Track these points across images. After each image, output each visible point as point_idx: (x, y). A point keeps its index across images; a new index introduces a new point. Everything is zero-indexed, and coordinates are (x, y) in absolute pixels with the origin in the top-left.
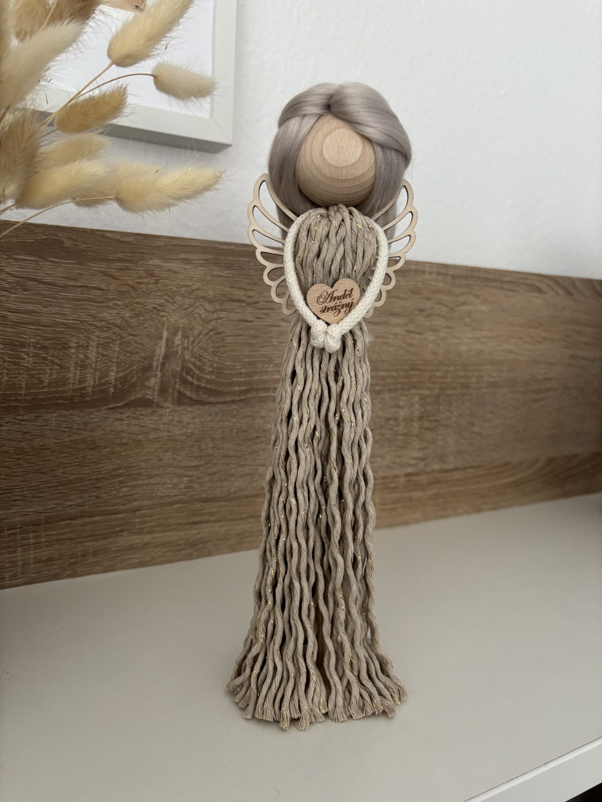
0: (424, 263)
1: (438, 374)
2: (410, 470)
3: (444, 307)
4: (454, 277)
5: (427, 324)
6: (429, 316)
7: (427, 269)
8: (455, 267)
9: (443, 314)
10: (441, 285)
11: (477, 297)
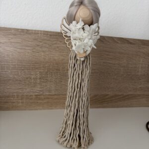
0: (38, 31)
1: (46, 65)
2: (37, 94)
5: (41, 50)
6: (41, 47)
7: (39, 32)
8: (51, 32)
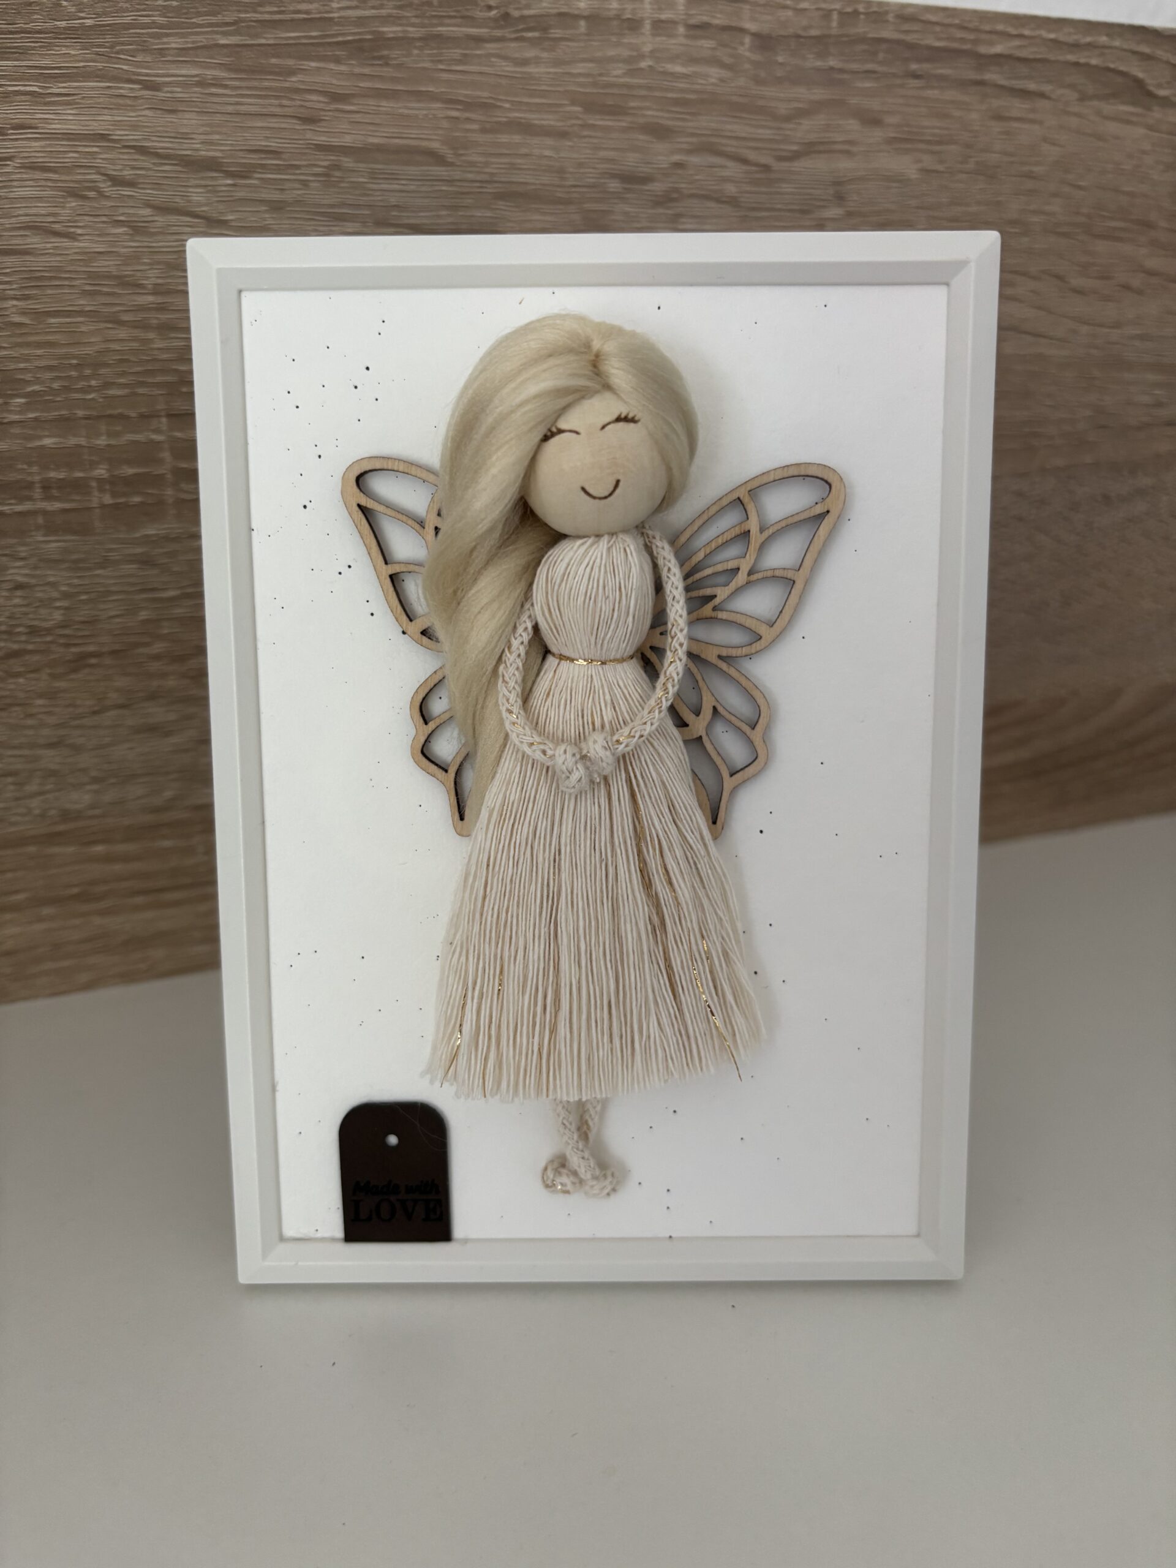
3: (730, 164)
4: (765, 42)
9: (731, 189)
10: (715, 72)
11: (872, 120)
